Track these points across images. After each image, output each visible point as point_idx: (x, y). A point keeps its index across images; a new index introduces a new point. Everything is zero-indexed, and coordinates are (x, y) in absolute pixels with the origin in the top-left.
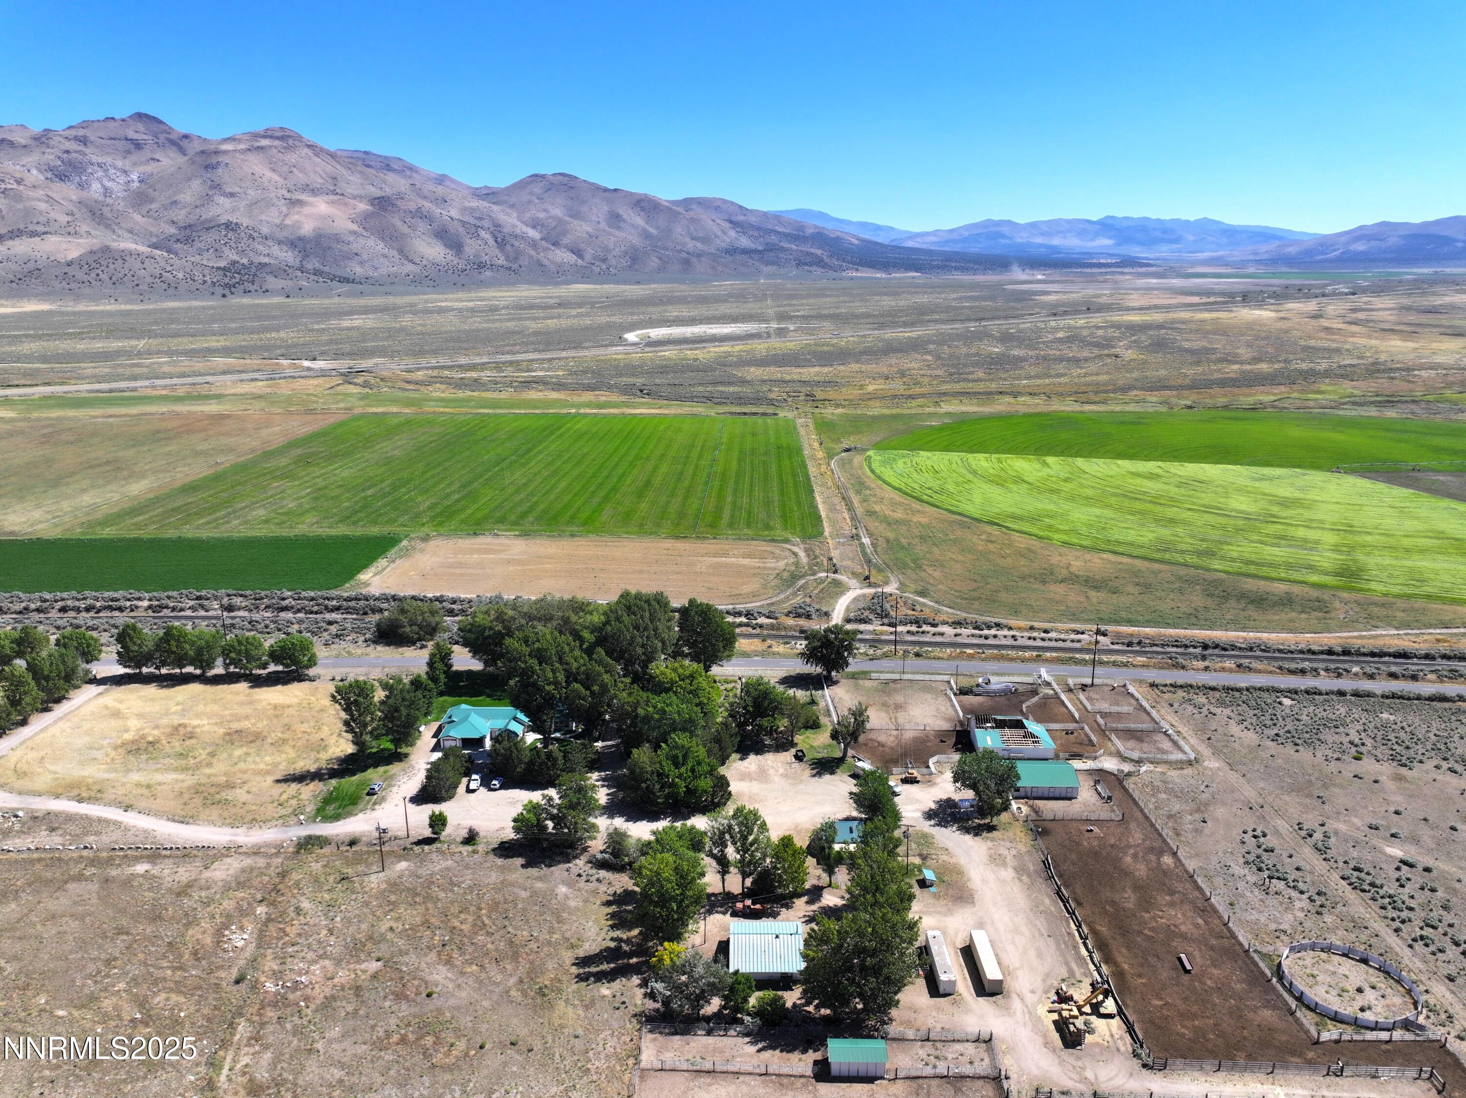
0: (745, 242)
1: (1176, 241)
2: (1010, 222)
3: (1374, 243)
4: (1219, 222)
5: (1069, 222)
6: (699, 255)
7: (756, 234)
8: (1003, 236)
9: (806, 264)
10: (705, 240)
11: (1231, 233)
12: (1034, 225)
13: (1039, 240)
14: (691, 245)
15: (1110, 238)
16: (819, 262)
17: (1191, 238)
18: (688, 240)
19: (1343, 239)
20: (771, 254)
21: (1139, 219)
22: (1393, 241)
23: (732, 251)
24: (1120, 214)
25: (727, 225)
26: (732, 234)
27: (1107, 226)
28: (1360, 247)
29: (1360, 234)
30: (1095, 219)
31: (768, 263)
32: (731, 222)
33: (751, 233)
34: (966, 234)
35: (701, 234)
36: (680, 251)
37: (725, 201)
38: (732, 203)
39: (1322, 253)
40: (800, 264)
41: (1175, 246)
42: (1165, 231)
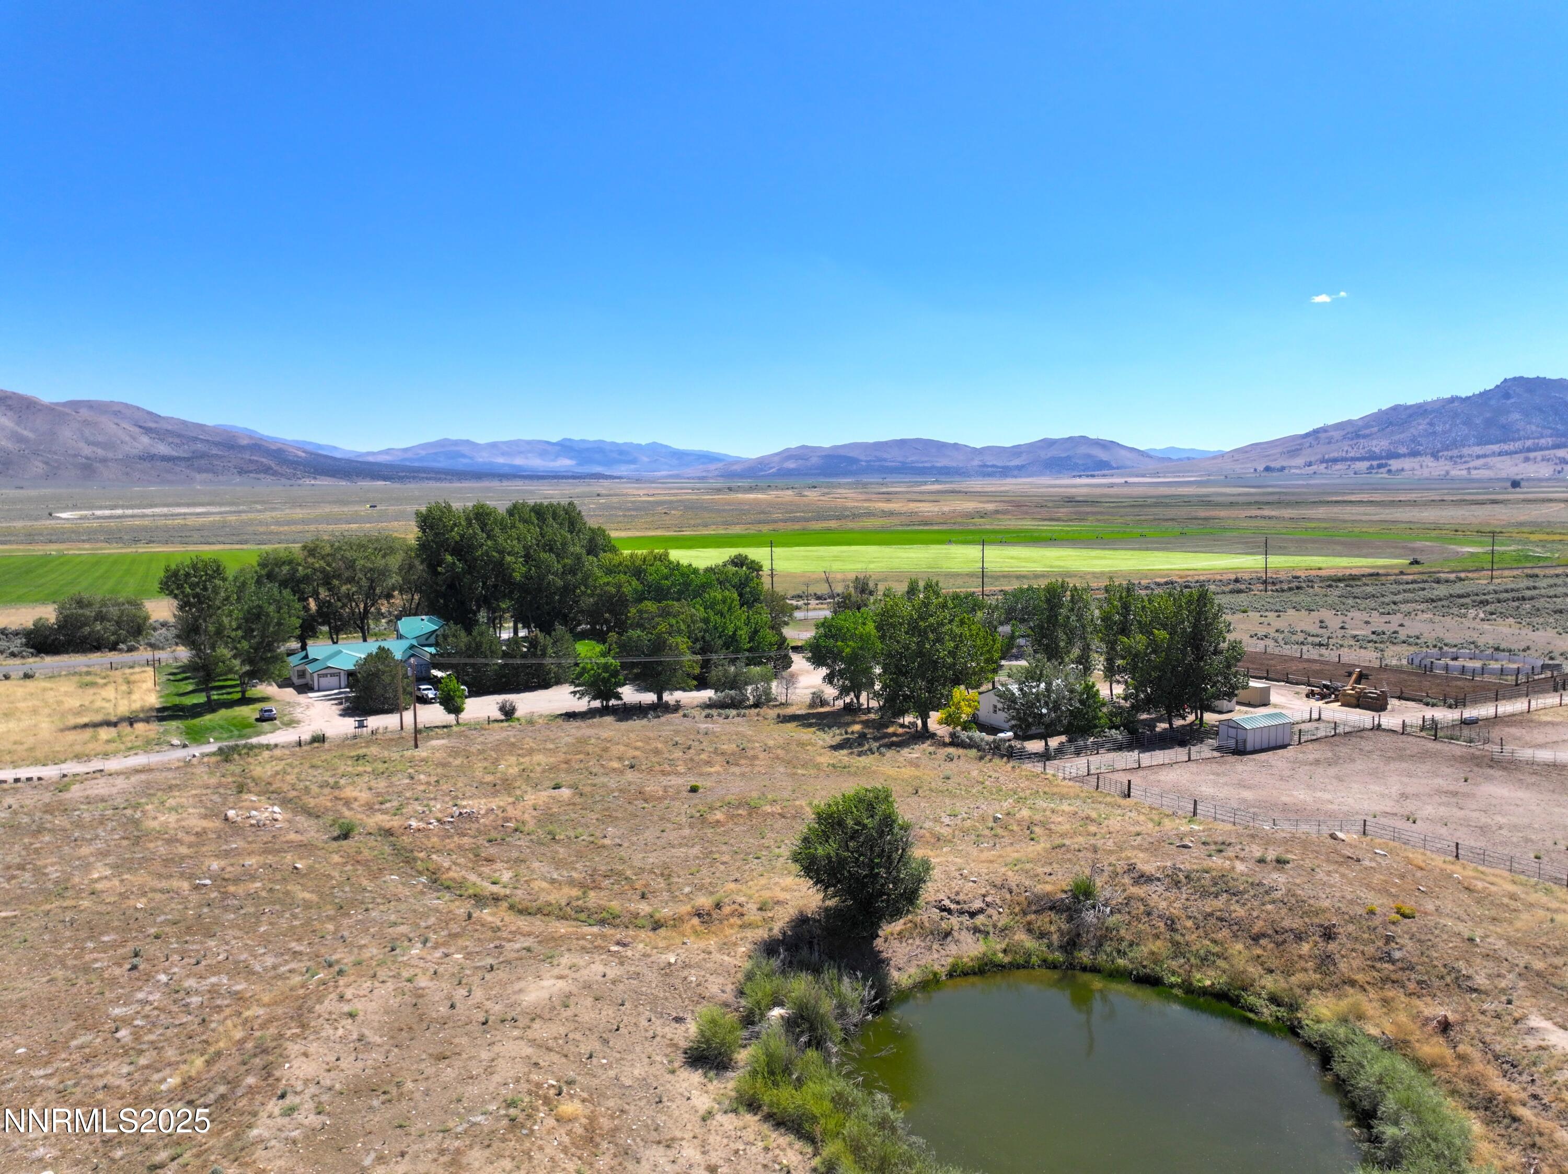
0: (162, 449)
1: (633, 461)
2: (468, 442)
3: (800, 462)
4: (666, 447)
5: (529, 443)
6: (104, 461)
7: (177, 441)
8: (464, 456)
9: (251, 472)
10: (108, 445)
11: (680, 456)
12: (494, 446)
13: (501, 460)
14: (87, 450)
15: (571, 458)
16: (267, 470)
17: (646, 459)
18: (82, 445)
19: (776, 459)
20: (203, 462)
21: (595, 442)
22: (814, 460)
23: (151, 457)
24: (577, 437)
25: (137, 430)
26: (145, 440)
27: (566, 447)
28: (791, 465)
29: (788, 455)
30: (554, 440)
31: (200, 470)
32: (140, 427)
33: (170, 440)
34: (423, 453)
35: (100, 439)
36: (75, 456)
37: (127, 406)
38: (138, 408)
39: (761, 470)
40: (241, 472)
41: (632, 466)
42: (621, 452)
